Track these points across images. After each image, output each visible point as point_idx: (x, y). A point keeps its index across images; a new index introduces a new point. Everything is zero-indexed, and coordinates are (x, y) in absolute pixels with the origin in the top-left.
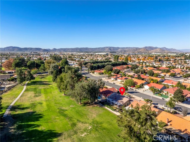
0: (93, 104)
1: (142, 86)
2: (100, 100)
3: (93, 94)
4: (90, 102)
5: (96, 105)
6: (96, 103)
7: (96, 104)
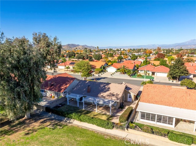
0: (23, 123)
1: (103, 70)
2: (43, 103)
3: (23, 87)
4: (10, 116)
5: (36, 125)
6: (35, 117)
7: (36, 121)
